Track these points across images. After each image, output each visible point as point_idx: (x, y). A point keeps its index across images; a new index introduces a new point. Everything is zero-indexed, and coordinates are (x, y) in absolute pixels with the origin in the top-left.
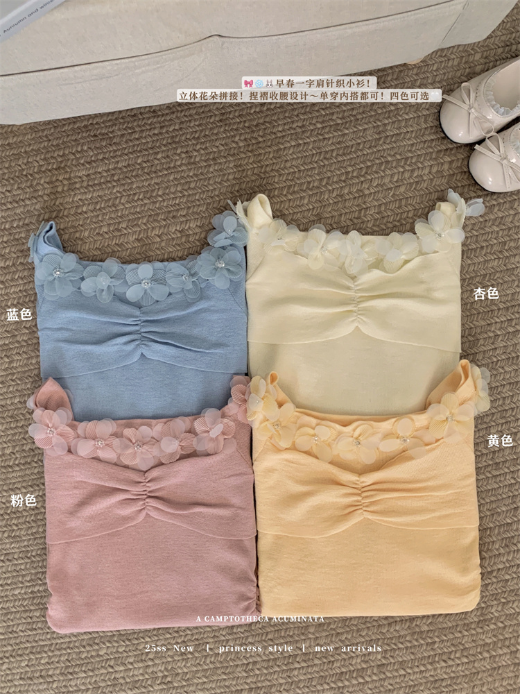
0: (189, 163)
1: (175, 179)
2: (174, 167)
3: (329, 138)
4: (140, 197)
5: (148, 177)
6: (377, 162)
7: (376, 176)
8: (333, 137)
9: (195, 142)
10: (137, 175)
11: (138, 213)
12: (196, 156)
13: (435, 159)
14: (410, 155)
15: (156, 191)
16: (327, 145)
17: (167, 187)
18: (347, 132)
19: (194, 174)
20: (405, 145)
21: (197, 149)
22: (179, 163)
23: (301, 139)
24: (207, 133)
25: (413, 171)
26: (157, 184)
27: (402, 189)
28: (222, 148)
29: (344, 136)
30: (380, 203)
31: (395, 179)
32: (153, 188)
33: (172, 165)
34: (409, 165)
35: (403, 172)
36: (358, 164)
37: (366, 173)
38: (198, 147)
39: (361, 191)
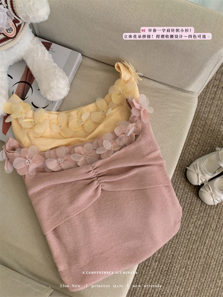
13: (190, 145)
25: (189, 154)
34: (187, 154)
35: (188, 157)
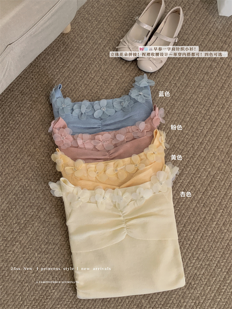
0: (23, 117)
1: (23, 125)
2: (19, 122)
3: (65, 71)
4: (16, 141)
5: (13, 132)
6: (87, 66)
7: (91, 70)
8: (66, 70)
9: (19, 108)
10: (8, 135)
11: (20, 147)
12: (24, 112)
14: (95, 56)
15: (20, 134)
16: (65, 74)
17: (23, 130)
18: (68, 65)
19: (28, 118)
20: (91, 55)
21: (22, 110)
22: (20, 119)
23: (56, 79)
24: (21, 102)
26: (18, 132)
27: (103, 67)
28: (31, 103)
29: (69, 67)
30: (100, 76)
31: (98, 66)
32: (18, 134)
33: (18, 122)
36: (82, 71)
37: (87, 72)
38: (22, 109)
39: (91, 78)
